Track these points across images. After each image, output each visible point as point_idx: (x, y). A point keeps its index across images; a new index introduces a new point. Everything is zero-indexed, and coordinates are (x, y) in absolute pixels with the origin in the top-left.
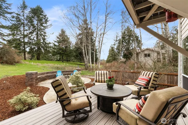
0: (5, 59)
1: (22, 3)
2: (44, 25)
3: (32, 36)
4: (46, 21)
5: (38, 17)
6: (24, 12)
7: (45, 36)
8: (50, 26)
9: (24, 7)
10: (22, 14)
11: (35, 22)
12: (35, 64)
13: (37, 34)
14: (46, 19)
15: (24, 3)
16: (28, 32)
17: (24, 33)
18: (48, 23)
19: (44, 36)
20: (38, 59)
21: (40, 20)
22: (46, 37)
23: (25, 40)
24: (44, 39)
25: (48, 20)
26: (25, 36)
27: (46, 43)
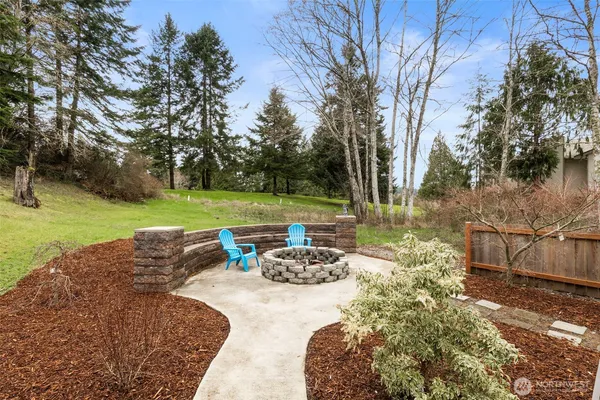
0: (118, 186)
1: (163, 26)
2: (221, 83)
3: (189, 118)
4: (228, 69)
5: (205, 58)
6: (169, 50)
7: (225, 115)
8: (237, 84)
9: (170, 33)
10: (163, 56)
11: (198, 77)
12: (197, 201)
13: (203, 112)
14: (227, 62)
15: (169, 22)
16: (179, 107)
17: (169, 109)
18: (234, 76)
19: (222, 116)
20: (206, 187)
21: (209, 69)
22: (226, 120)
23: (172, 131)
24: (222, 126)
25: (233, 65)
26: (172, 119)
27: (227, 138)
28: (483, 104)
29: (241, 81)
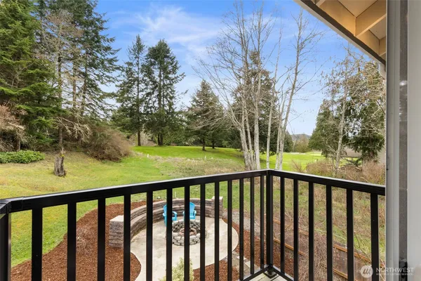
1: (135, 42)
2: (170, 76)
3: (150, 99)
4: (175, 68)
5: (161, 63)
6: (138, 58)
7: (173, 97)
8: (181, 77)
9: (139, 47)
10: (135, 62)
11: (156, 73)
13: (159, 96)
14: (174, 64)
15: (139, 40)
16: (144, 93)
17: (138, 95)
18: (179, 72)
19: (171, 98)
20: (160, 144)
21: (164, 69)
22: (173, 100)
24: (171, 105)
25: (178, 66)
26: (139, 102)
27: (173, 112)
28: (336, 99)
29: (183, 75)
